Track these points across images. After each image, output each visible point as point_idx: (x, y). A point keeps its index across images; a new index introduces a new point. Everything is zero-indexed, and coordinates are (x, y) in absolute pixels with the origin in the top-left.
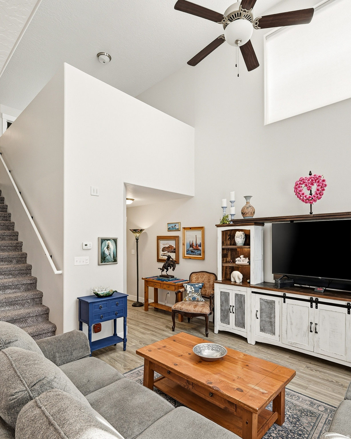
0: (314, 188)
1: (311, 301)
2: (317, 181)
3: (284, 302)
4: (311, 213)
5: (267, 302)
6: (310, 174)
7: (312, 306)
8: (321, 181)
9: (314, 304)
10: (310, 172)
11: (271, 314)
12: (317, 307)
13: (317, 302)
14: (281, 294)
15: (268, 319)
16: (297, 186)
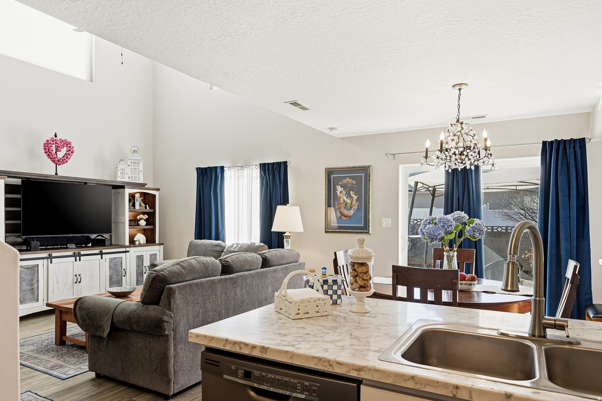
0: (64, 151)
1: (74, 255)
2: (69, 146)
3: (51, 262)
4: (56, 174)
5: (28, 268)
6: (56, 136)
7: (76, 261)
8: (72, 147)
9: (78, 258)
10: (56, 133)
11: (32, 280)
12: (80, 260)
13: (80, 255)
14: (45, 255)
15: (28, 288)
16: (50, 145)
